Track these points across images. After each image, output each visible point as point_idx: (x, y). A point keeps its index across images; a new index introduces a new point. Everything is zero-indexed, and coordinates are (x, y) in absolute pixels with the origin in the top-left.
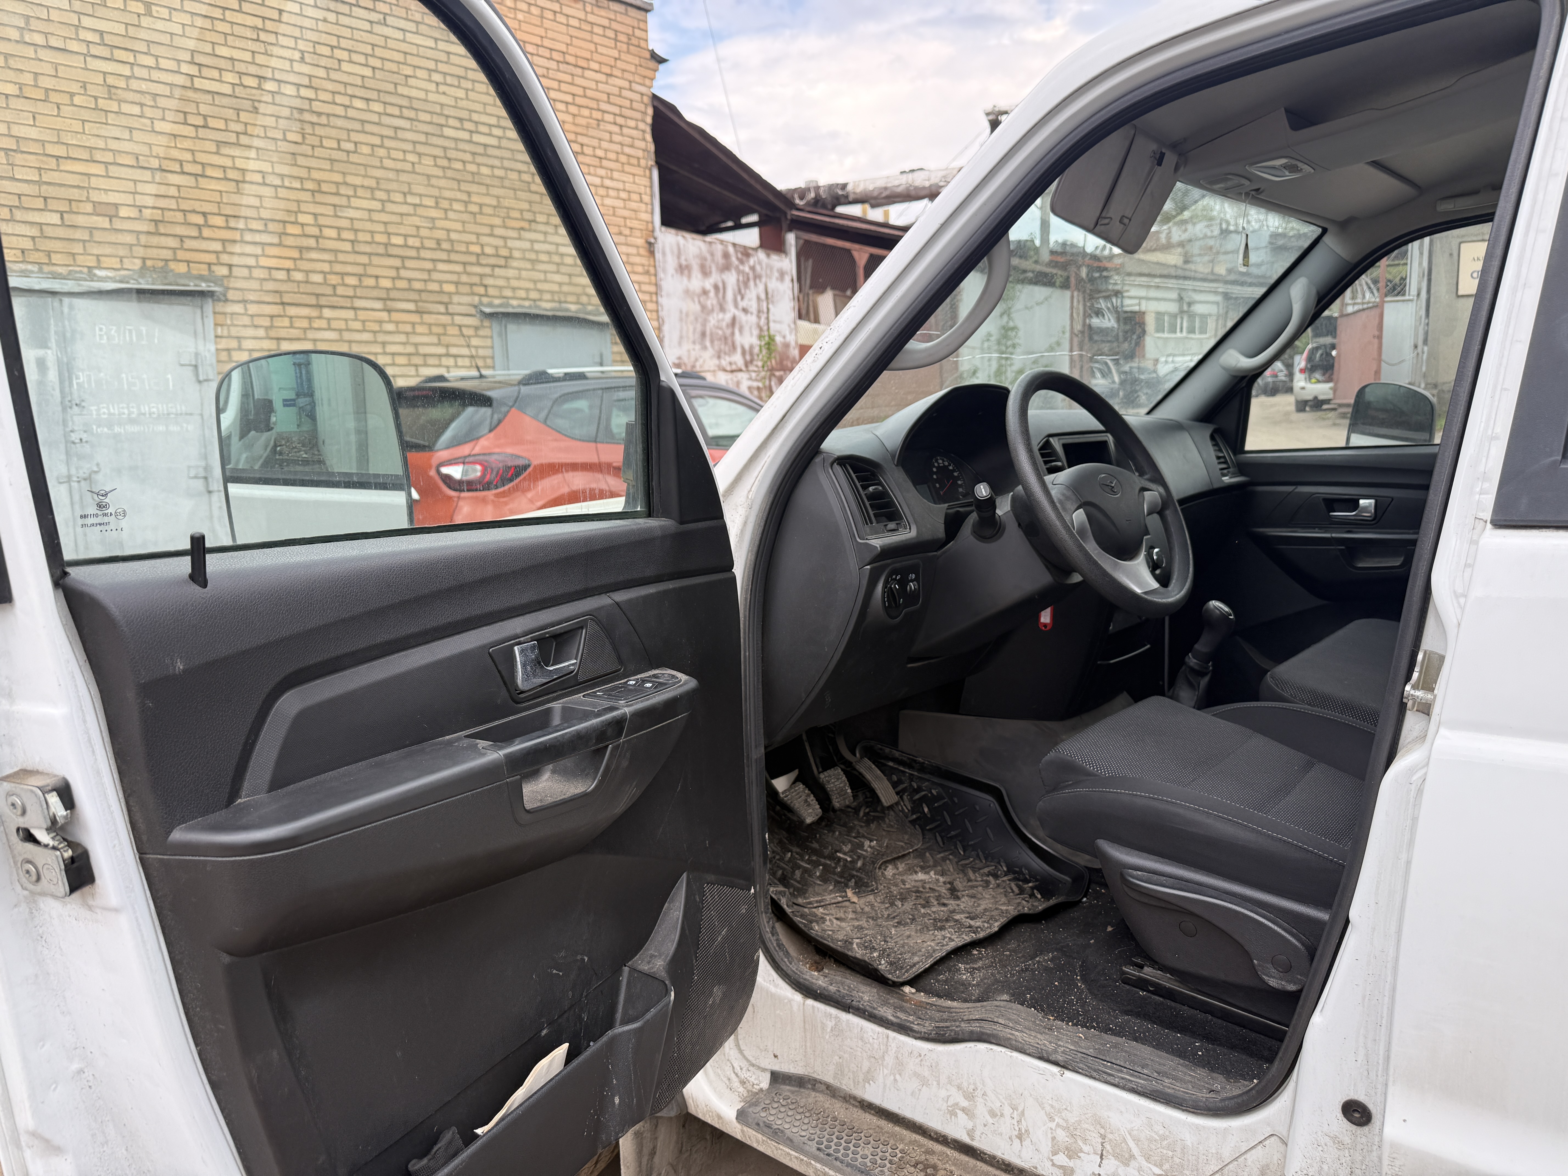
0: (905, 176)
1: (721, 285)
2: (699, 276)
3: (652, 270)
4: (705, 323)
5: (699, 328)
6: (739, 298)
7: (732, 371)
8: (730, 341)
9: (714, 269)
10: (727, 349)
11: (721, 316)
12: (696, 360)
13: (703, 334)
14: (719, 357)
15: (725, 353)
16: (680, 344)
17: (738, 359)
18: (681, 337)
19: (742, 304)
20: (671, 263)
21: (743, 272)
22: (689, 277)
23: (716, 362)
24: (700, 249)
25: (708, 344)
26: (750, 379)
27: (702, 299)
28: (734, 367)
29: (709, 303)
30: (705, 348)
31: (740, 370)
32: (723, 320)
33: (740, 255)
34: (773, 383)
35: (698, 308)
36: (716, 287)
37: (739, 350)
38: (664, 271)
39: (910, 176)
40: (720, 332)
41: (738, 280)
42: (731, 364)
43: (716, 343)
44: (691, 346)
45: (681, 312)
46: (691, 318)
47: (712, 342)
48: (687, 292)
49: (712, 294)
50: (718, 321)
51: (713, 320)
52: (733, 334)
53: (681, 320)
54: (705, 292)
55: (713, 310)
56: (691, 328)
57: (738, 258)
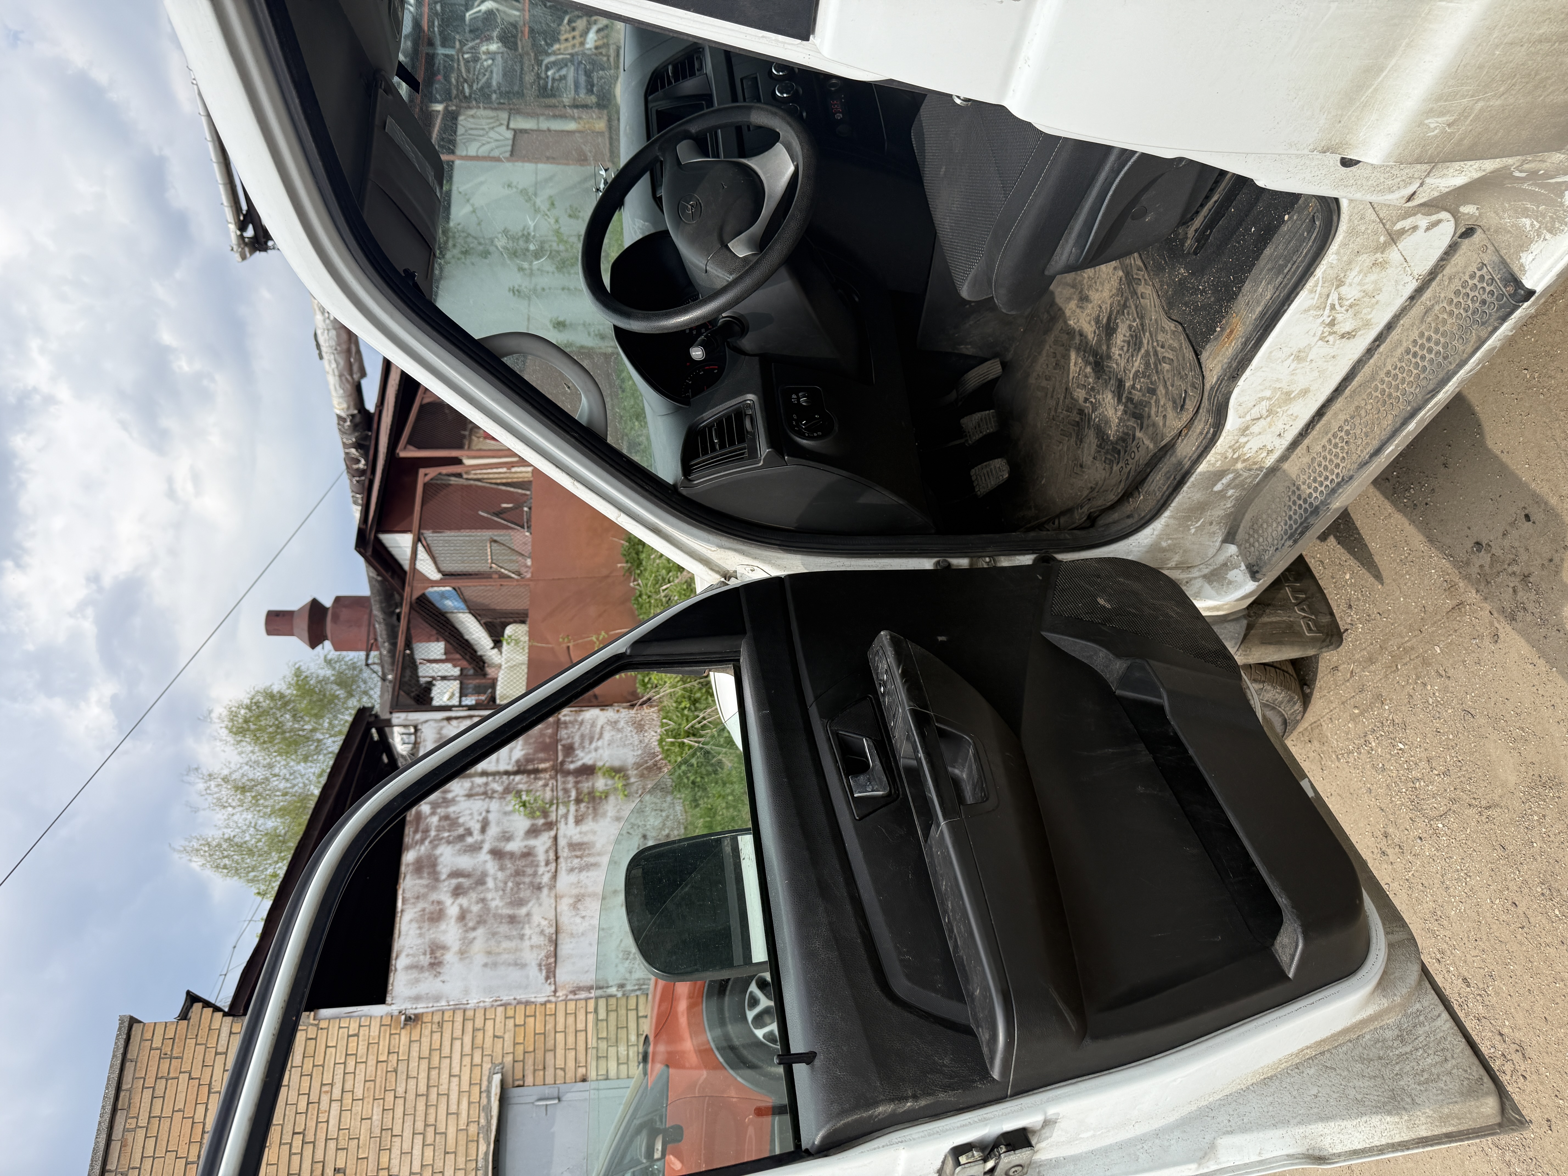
0: (324, 354)
1: (454, 882)
2: (443, 926)
3: (437, 1018)
4: (498, 917)
5: (504, 929)
6: (470, 840)
7: (557, 858)
8: (521, 863)
9: (434, 896)
10: (529, 871)
11: (490, 883)
12: (542, 932)
13: (512, 920)
14: (539, 888)
15: (535, 874)
16: (523, 966)
17: (541, 844)
18: (516, 964)
19: (477, 836)
20: (429, 985)
21: (439, 829)
22: (444, 948)
23: (545, 891)
24: (411, 921)
25: (523, 911)
26: (566, 816)
27: (471, 924)
28: (552, 856)
29: (475, 908)
30: (528, 915)
31: (556, 838)
32: (495, 879)
33: (418, 836)
34: (572, 767)
35: (480, 932)
36: (457, 892)
37: (532, 842)
38: (437, 999)
39: (324, 349)
40: (510, 884)
41: (449, 842)
42: (547, 863)
43: (522, 895)
44: (527, 943)
45: (485, 965)
46: (493, 943)
47: (521, 903)
48: (463, 953)
49: (463, 901)
50: (497, 889)
51: (496, 903)
52: (512, 855)
53: (495, 965)
54: (462, 917)
55: (483, 900)
56: (506, 944)
57: (422, 841)
